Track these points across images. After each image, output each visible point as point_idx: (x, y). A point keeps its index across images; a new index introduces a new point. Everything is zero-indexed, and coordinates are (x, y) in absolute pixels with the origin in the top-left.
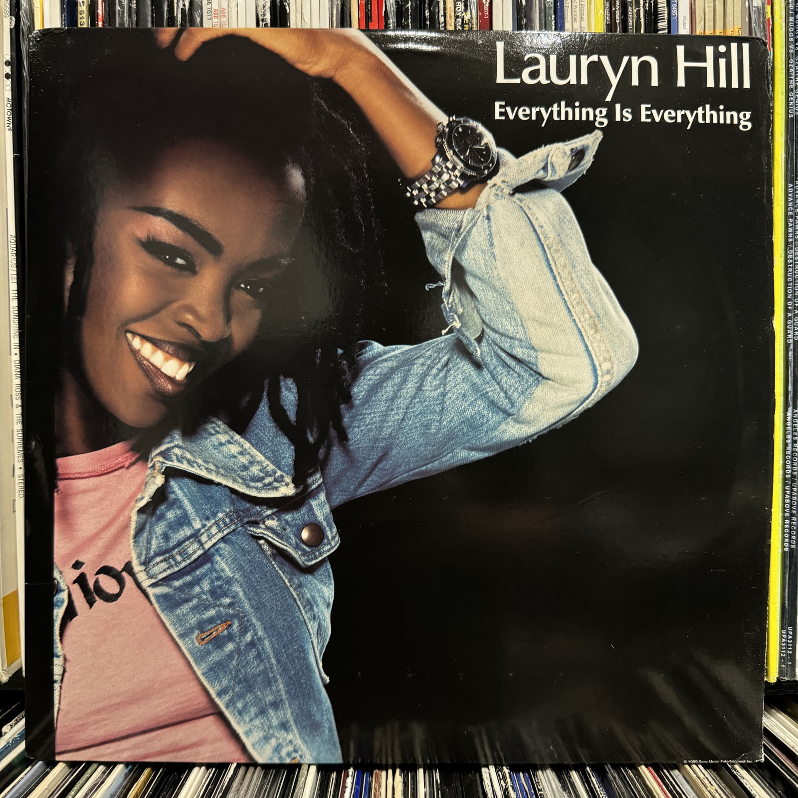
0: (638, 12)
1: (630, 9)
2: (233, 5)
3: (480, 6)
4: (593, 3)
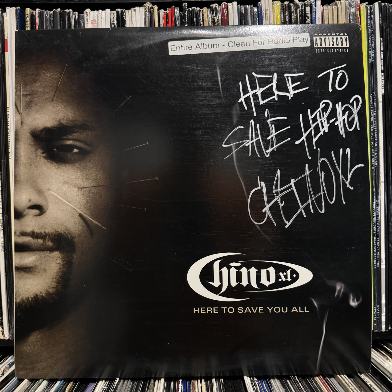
0: (297, 16)
1: (293, 14)
3: (223, 14)
4: (275, 12)
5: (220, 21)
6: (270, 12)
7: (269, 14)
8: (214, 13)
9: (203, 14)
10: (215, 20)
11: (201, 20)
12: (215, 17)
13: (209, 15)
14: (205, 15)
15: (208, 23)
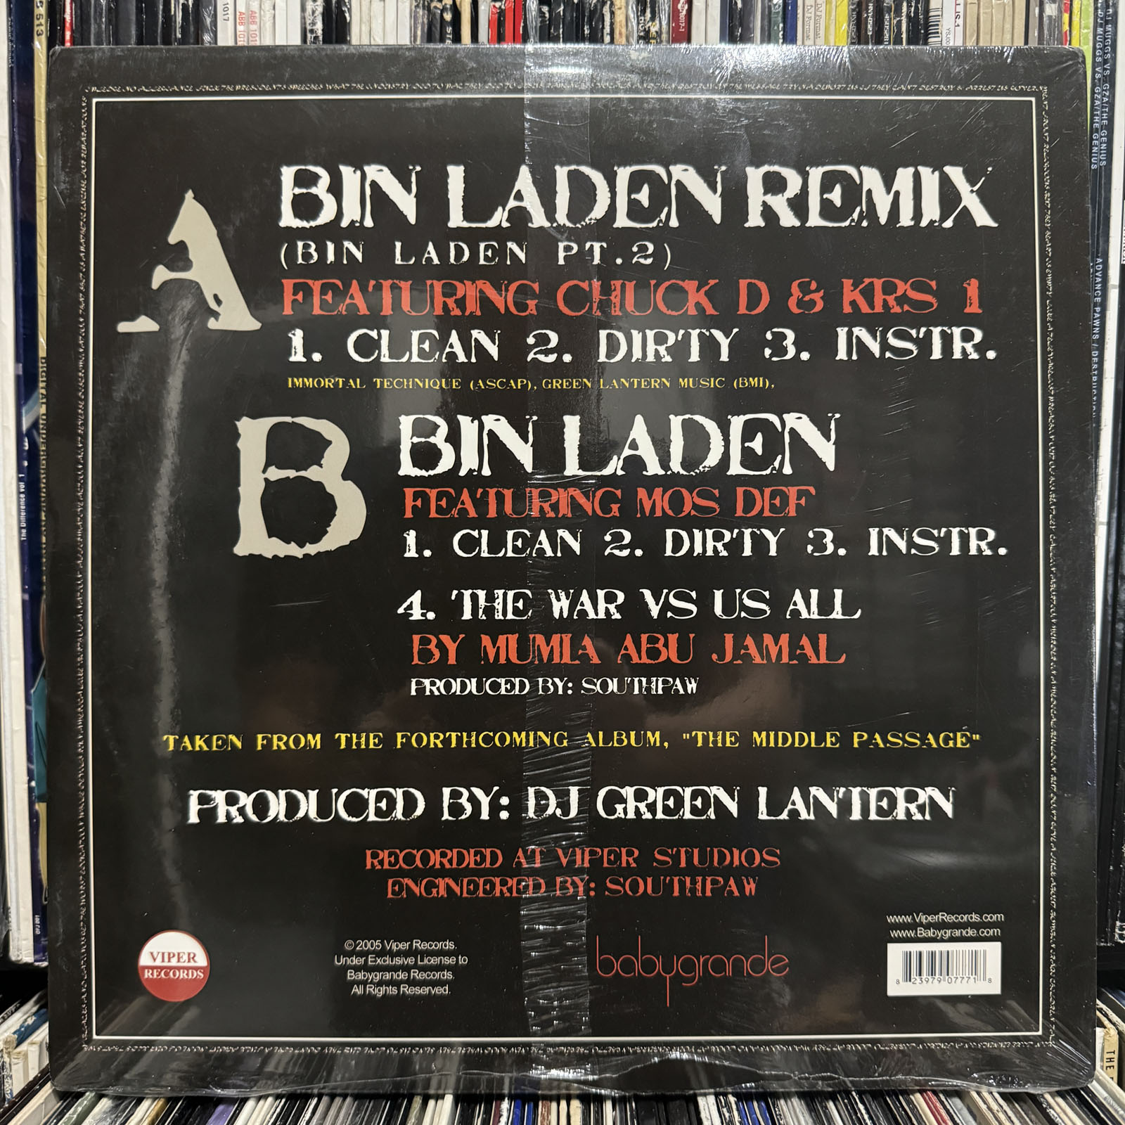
0: (899, 23)
1: (887, 17)
2: (267, 6)
3: (675, 13)
4: (833, 14)
5: (664, 36)
6: (818, 13)
7: (813, 18)
8: (648, 11)
9: (612, 13)
10: (649, 30)
11: (607, 30)
12: (650, 23)
13: (632, 16)
14: (620, 17)
15: (627, 38)
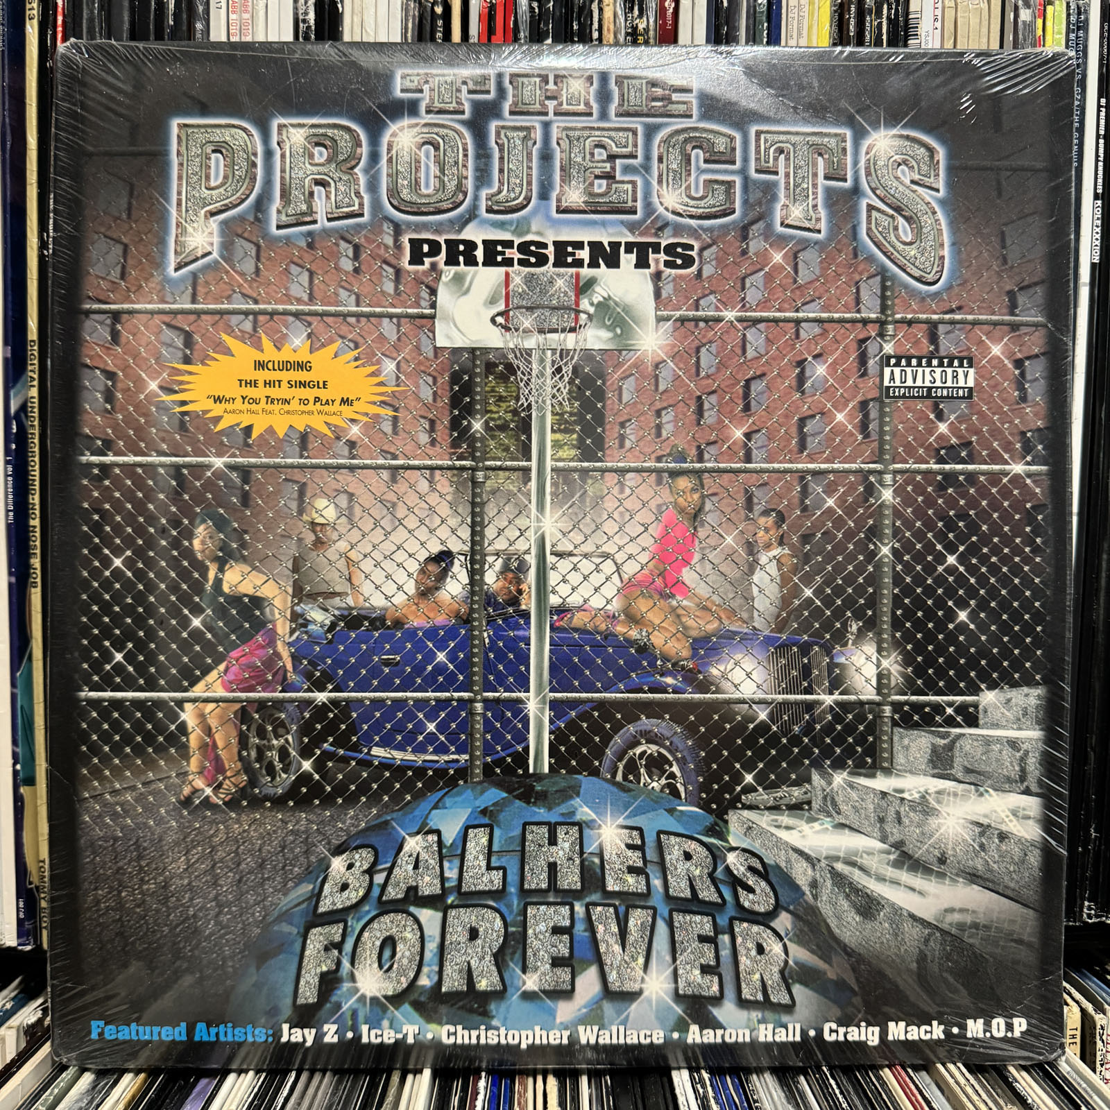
0: (880, 25)
1: (868, 18)
3: (662, 10)
4: (816, 14)
6: (802, 13)
7: (796, 18)
8: (636, 8)
9: (601, 10)
10: (636, 27)
11: (596, 26)
12: (638, 21)
13: (619, 13)
14: (608, 14)
15: (615, 37)
